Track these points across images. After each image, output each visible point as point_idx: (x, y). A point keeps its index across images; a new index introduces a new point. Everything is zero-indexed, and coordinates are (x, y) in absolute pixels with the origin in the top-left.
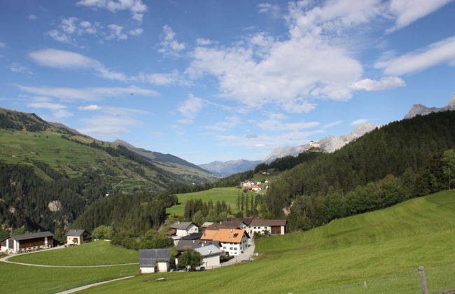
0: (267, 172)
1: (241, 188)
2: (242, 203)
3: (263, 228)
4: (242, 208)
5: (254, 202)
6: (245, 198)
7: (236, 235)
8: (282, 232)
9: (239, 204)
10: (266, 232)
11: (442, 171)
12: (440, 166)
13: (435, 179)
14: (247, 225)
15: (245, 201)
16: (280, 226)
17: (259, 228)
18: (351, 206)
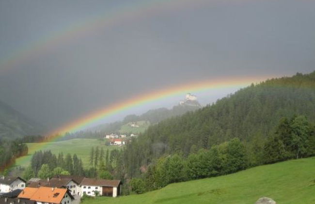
0: (136, 124)
1: (103, 140)
2: (96, 158)
3: (93, 188)
4: (96, 164)
5: (109, 157)
6: (100, 153)
7: (57, 195)
8: (115, 194)
9: (92, 158)
10: (97, 193)
11: (291, 138)
12: (290, 133)
13: (283, 146)
14: (78, 184)
15: (99, 156)
16: (113, 187)
17: (89, 188)
18: (191, 170)
